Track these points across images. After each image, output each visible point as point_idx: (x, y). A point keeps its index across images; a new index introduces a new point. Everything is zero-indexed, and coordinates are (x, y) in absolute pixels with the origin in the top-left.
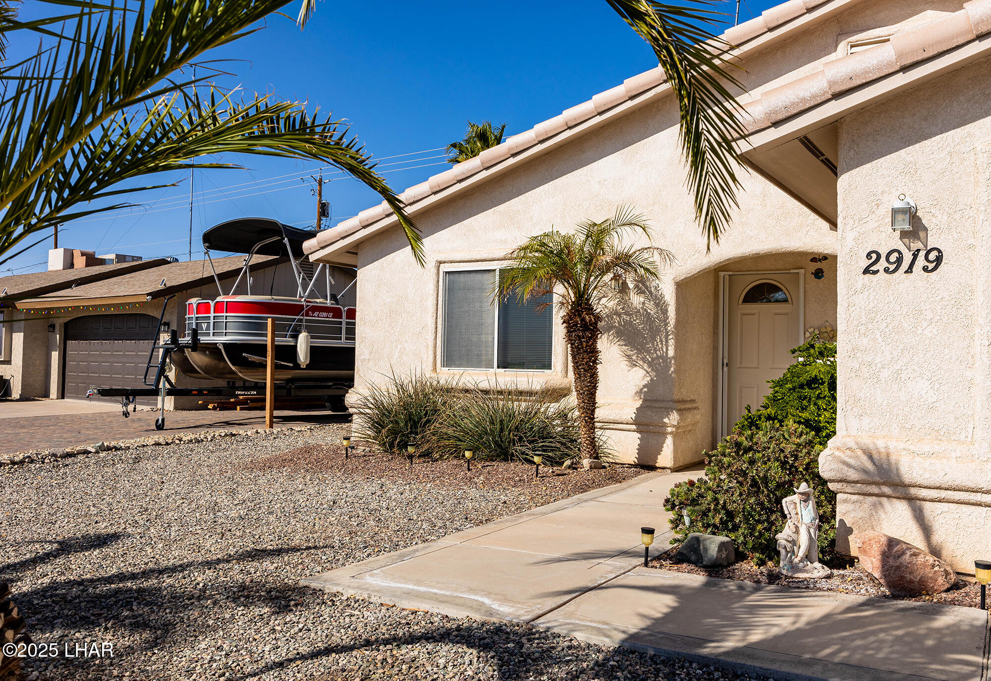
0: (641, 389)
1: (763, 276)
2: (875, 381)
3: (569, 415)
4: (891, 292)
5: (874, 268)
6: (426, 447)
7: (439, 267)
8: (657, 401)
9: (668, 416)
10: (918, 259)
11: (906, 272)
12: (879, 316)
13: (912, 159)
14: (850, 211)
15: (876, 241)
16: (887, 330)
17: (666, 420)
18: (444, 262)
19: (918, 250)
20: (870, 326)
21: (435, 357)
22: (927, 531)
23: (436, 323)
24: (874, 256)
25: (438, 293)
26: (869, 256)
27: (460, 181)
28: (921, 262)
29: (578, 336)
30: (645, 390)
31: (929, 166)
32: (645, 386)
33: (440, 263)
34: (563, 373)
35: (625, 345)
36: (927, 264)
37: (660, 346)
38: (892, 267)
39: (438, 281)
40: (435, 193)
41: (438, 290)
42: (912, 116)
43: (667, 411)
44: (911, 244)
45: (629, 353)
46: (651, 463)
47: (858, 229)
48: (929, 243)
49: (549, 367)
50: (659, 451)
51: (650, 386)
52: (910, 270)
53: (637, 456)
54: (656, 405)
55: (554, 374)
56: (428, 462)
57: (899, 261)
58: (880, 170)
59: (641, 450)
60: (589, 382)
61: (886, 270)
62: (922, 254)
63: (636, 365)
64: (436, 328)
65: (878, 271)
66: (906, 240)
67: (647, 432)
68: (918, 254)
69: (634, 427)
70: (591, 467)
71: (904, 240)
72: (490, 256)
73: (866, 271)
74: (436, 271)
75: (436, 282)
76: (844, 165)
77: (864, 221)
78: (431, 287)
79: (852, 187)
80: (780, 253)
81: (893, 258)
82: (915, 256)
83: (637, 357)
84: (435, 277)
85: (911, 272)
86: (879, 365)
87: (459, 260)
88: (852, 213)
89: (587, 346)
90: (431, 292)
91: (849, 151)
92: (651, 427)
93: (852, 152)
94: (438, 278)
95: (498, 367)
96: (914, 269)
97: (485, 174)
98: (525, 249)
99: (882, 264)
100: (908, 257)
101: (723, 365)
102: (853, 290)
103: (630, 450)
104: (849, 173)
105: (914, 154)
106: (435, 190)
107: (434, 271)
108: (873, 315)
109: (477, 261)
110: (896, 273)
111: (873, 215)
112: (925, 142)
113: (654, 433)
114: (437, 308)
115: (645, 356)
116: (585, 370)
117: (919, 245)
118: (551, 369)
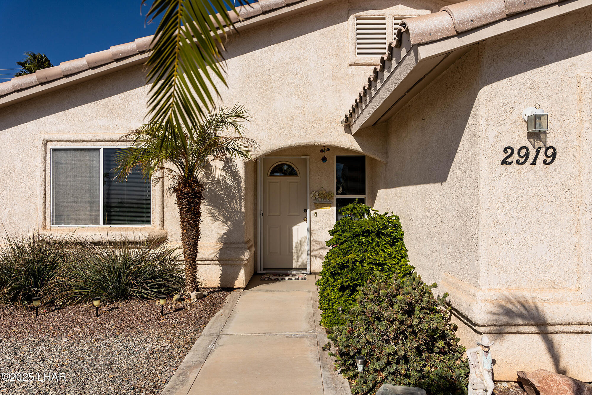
0: (223, 236)
1: (284, 160)
2: (510, 246)
3: (167, 257)
4: (521, 179)
5: (509, 160)
6: (50, 298)
7: (46, 145)
8: (233, 243)
9: (243, 253)
10: (540, 154)
11: (531, 164)
12: (512, 197)
13: (536, 78)
14: (491, 115)
15: (510, 139)
16: (518, 207)
17: (242, 257)
18: (51, 141)
19: (540, 148)
20: (506, 205)
21: (45, 217)
22: (556, 358)
23: (45, 189)
24: (509, 151)
25: (46, 166)
26: (505, 151)
27: (67, 76)
28: (542, 156)
29: (188, 202)
30: (225, 236)
31: (547, 85)
32: (225, 234)
33: (47, 141)
34: (161, 226)
35: (209, 205)
36: (546, 158)
37: (236, 206)
38: (522, 160)
39: (45, 156)
40: (42, 84)
41: (46, 163)
42: (535, 46)
43: (242, 251)
44: (535, 143)
45: (213, 211)
46: (230, 286)
47: (497, 129)
48: (547, 143)
49: (148, 221)
50: (236, 277)
51: (229, 234)
52: (534, 163)
53: (220, 282)
54: (233, 246)
55: (153, 227)
56: (53, 310)
57: (527, 155)
58: (513, 85)
59: (223, 277)
60: (195, 236)
61: (518, 162)
62: (543, 151)
63: (218, 220)
64: (45, 194)
65: (512, 162)
66: (532, 140)
67: (226, 265)
68: (540, 151)
69: (217, 262)
70: (197, 298)
71: (530, 139)
72: (95, 138)
73: (504, 162)
74: (43, 148)
75: (43, 157)
76: (486, 78)
77: (501, 123)
78: (39, 161)
79: (492, 96)
80: (314, 146)
81: (523, 153)
82: (538, 152)
83: (219, 214)
84: (42, 153)
85: (535, 164)
86: (513, 234)
87: (65, 140)
88: (493, 117)
89: (194, 209)
90: (40, 165)
91: (490, 67)
92: (230, 262)
93: (492, 68)
94: (46, 154)
95: (104, 224)
96: (537, 162)
97: (90, 73)
98: (138, 133)
99: (515, 157)
100: (533, 152)
101: (260, 214)
102: (493, 176)
103: (213, 278)
104: (489, 86)
105: (537, 75)
106: (42, 81)
107: (41, 148)
108: (508, 196)
109: (83, 141)
110: (525, 165)
111: (508, 120)
112: (545, 66)
113: (231, 265)
114: (45, 178)
115: (225, 213)
116: (192, 227)
117: (541, 144)
118: (150, 223)
